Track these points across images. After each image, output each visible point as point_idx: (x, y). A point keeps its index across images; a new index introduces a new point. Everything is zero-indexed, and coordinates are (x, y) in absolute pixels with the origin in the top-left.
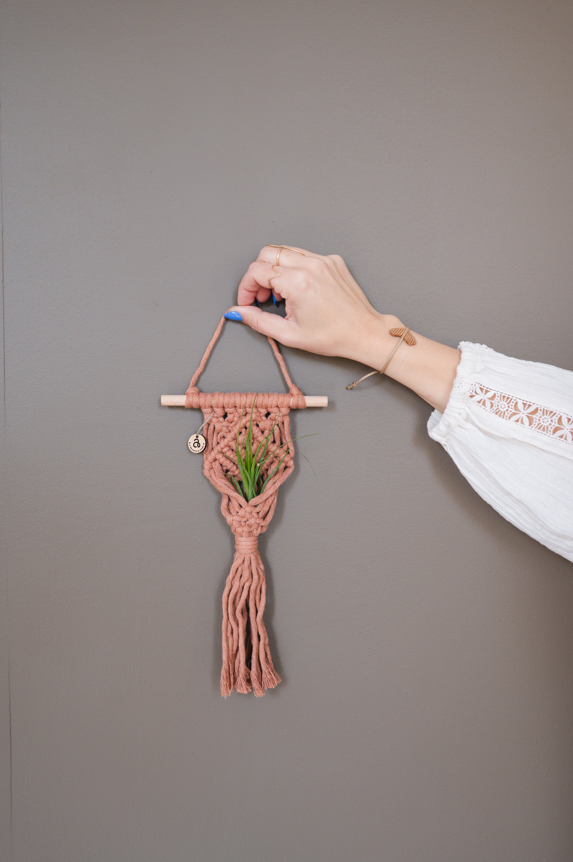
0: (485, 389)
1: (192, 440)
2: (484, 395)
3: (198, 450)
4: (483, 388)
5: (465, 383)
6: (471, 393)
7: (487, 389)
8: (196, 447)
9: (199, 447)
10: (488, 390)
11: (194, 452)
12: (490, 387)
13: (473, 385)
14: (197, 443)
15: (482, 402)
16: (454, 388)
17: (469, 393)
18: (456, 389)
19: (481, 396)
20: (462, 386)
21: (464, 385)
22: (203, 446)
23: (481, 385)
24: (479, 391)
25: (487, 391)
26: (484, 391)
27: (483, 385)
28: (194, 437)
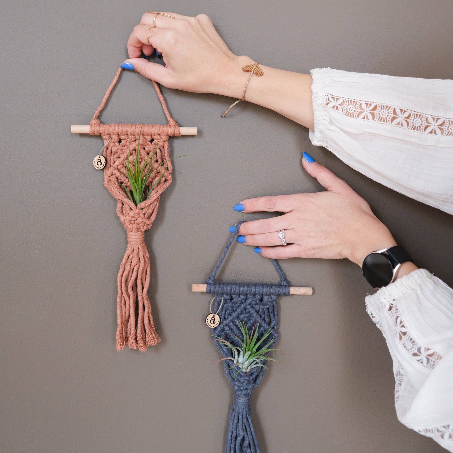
0: (336, 97)
1: (96, 159)
2: (336, 103)
3: (101, 167)
4: (334, 97)
5: (320, 96)
6: (326, 102)
7: (337, 98)
8: (99, 165)
9: (101, 165)
10: (339, 98)
11: (97, 169)
12: (339, 96)
13: (326, 96)
14: (99, 162)
15: (335, 107)
16: (313, 103)
17: (324, 102)
18: (315, 102)
19: (333, 103)
20: (319, 100)
21: (320, 98)
22: (104, 164)
23: (332, 95)
24: (331, 99)
25: (337, 99)
26: (335, 99)
27: (333, 95)
28: (97, 157)
